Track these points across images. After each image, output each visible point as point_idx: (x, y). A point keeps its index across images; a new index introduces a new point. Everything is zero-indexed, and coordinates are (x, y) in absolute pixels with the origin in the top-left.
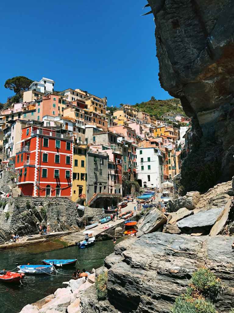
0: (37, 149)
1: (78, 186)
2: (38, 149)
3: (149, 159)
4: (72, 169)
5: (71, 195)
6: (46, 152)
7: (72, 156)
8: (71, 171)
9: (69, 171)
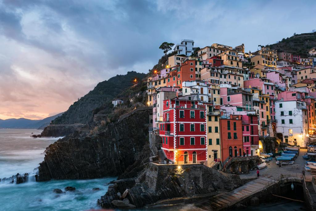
0: (174, 121)
1: (213, 151)
2: (176, 121)
3: (290, 113)
4: (206, 136)
5: (207, 160)
6: (182, 123)
7: (205, 124)
8: (206, 138)
9: (204, 138)
